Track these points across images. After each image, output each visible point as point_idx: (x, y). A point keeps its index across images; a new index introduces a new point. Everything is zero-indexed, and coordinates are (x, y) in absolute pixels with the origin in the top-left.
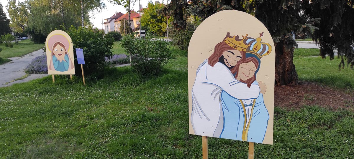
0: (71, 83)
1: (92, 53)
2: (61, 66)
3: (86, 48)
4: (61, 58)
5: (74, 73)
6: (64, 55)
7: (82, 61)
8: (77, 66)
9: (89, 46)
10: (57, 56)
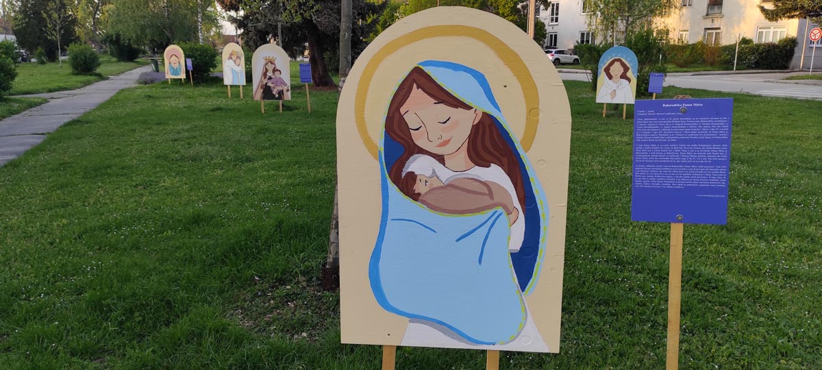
0: (183, 84)
1: (198, 63)
2: (175, 72)
3: (193, 59)
4: (176, 66)
5: (185, 77)
6: (178, 64)
7: (190, 69)
8: (187, 72)
9: (196, 58)
10: (172, 64)
